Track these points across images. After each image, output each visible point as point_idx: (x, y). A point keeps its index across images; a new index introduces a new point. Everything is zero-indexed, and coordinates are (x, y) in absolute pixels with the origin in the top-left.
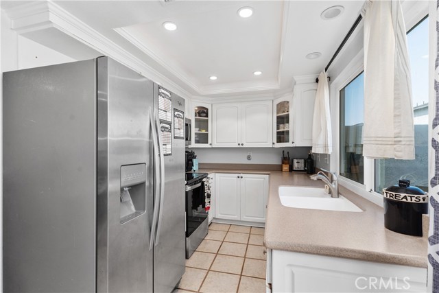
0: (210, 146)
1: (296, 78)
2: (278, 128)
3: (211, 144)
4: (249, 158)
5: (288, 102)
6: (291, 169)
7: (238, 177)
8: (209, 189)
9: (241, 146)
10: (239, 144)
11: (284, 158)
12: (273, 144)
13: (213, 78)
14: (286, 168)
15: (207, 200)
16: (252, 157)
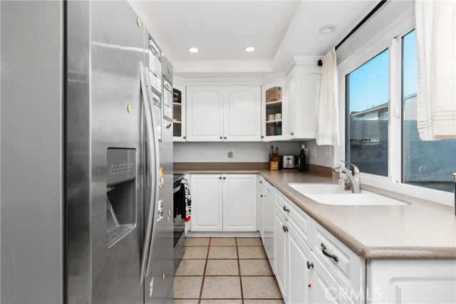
0: (184, 140)
1: (296, 58)
2: (267, 120)
3: (185, 138)
4: (230, 155)
5: (279, 88)
6: (281, 168)
7: (220, 178)
8: (189, 194)
9: (223, 140)
10: (221, 138)
11: (273, 154)
12: (262, 137)
13: (194, 50)
14: (275, 165)
15: (187, 208)
16: (234, 154)
